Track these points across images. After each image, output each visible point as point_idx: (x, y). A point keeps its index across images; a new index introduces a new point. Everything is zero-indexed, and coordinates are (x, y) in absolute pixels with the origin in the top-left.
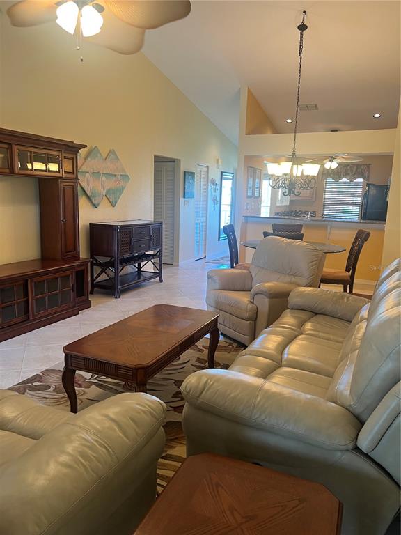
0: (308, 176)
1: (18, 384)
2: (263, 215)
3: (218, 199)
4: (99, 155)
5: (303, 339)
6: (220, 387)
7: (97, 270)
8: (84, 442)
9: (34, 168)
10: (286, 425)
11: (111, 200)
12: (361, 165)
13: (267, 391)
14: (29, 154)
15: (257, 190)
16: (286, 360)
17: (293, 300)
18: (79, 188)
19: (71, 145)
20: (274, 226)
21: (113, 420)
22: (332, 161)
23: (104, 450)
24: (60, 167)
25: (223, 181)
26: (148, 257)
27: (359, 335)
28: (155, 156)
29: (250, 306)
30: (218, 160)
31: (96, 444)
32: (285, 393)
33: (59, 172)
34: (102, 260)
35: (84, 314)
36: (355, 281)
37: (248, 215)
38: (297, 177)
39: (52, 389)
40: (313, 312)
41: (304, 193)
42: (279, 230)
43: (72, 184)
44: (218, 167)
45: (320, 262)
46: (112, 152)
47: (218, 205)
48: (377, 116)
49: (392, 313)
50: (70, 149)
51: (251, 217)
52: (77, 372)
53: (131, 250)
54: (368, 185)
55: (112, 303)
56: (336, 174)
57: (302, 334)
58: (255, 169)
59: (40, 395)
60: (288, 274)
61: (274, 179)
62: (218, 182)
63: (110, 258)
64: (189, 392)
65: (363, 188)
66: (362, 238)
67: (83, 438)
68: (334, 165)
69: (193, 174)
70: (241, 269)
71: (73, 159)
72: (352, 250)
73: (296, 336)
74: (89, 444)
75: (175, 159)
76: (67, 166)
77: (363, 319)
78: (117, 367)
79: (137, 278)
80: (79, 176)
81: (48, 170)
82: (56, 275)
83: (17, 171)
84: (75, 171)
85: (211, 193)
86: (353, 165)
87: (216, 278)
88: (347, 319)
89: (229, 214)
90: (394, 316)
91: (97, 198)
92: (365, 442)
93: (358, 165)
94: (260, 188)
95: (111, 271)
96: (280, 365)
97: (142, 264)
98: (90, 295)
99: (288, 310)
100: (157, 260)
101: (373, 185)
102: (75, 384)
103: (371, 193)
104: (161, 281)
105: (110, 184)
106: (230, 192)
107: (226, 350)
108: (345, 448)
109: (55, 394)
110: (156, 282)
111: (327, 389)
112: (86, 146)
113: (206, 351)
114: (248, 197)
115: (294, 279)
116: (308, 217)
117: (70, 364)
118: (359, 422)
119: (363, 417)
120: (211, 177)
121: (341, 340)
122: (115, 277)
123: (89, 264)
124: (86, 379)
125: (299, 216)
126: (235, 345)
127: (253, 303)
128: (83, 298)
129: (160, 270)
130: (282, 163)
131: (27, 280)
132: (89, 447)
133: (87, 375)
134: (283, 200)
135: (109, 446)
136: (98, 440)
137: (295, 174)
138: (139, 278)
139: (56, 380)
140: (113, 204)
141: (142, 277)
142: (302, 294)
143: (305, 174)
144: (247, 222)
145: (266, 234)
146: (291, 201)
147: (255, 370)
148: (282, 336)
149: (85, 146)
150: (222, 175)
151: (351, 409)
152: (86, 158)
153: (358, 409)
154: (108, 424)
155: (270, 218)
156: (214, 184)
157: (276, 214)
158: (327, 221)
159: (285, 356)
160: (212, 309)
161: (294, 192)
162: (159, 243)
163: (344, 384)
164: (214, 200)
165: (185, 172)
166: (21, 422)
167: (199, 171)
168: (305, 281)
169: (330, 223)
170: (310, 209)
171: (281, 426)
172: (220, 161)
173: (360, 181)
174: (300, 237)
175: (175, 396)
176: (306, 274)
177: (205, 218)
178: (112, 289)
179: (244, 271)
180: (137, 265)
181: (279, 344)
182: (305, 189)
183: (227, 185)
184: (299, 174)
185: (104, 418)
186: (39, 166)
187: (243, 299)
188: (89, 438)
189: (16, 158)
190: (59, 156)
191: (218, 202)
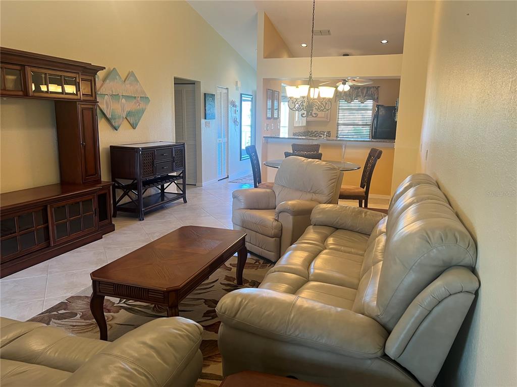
0: (324, 99)
1: (42, 313)
2: (281, 136)
3: (238, 120)
4: (117, 77)
5: (327, 254)
6: (255, 306)
7: (119, 192)
8: (123, 372)
9: (50, 90)
10: (319, 338)
11: (131, 122)
12: (371, 88)
13: (300, 307)
14: (43, 76)
15: (276, 112)
16: (312, 275)
17: (315, 216)
18: (98, 110)
19: (88, 67)
20: (294, 146)
21: (151, 347)
22: (344, 84)
23: (144, 378)
24: (78, 89)
25: (243, 103)
26: (171, 179)
27: (379, 248)
28: (175, 78)
29: (275, 223)
30: (237, 82)
31: (136, 373)
32: (317, 307)
33: (77, 95)
34: (124, 182)
35: (107, 238)
36: (370, 196)
37: (269, 136)
38: (314, 99)
39: (78, 316)
40: (333, 227)
41: (321, 114)
42: (298, 150)
43: (91, 107)
44: (237, 89)
45: (338, 180)
46: (131, 74)
47: (239, 125)
48: (384, 42)
49: (413, 228)
50: (88, 72)
51: (272, 137)
52: (106, 297)
53: (153, 172)
54: (378, 106)
55: (136, 225)
56: (349, 96)
57: (326, 249)
58: (273, 92)
59: (66, 323)
60: (309, 192)
61: (292, 101)
62: (238, 104)
63: (132, 181)
64: (224, 313)
65: (373, 110)
66: (374, 156)
67: (120, 367)
68: (346, 88)
69: (213, 95)
70: (264, 188)
71: (91, 81)
72: (365, 167)
73: (320, 251)
74: (128, 374)
75: (195, 81)
76: (85, 89)
77: (381, 233)
78: (148, 290)
79: (160, 199)
80: (97, 98)
81: (63, 92)
82: (78, 200)
83: (31, 94)
84: (93, 93)
85: (232, 115)
86: (364, 87)
87: (242, 198)
88: (366, 233)
89: (249, 134)
90: (415, 231)
91: (117, 120)
92: (392, 348)
93: (368, 88)
94: (278, 109)
95: (134, 194)
96: (308, 280)
97: (166, 185)
98: (113, 219)
99: (311, 226)
100: (181, 181)
101: (382, 106)
102: (104, 310)
103: (380, 113)
104: (185, 201)
105: (130, 106)
106: (250, 113)
107: (253, 267)
108: (374, 356)
109: (83, 321)
110: (181, 203)
111: (354, 301)
112: (105, 68)
113: (234, 270)
114: (268, 118)
115: (315, 197)
116: (324, 137)
117: (98, 290)
118: (386, 331)
119: (390, 326)
120: (231, 98)
121: (361, 252)
122: (139, 200)
123: (111, 187)
124: (114, 303)
125: (315, 136)
126: (261, 261)
127: (278, 221)
128: (106, 221)
129: (184, 191)
130: (299, 86)
131: (46, 206)
132: (127, 377)
133: (116, 300)
134: (300, 121)
135: (148, 374)
136: (137, 368)
137: (312, 97)
138: (163, 200)
139: (83, 307)
140: (134, 126)
141: (165, 199)
142: (323, 211)
143: (322, 96)
144: (267, 143)
145: (287, 155)
146: (308, 122)
147: (284, 286)
148: (308, 251)
149: (103, 68)
150: (241, 97)
151: (378, 320)
152: (104, 80)
153: (385, 319)
154: (145, 351)
155: (288, 138)
156: (234, 106)
157: (294, 134)
158: (342, 140)
159: (312, 271)
160: (238, 228)
161: (311, 113)
162: (182, 164)
163: (370, 295)
164: (235, 121)
165: (205, 94)
166: (52, 354)
167: (219, 93)
168: (325, 198)
169: (345, 142)
170: (326, 129)
171: (314, 339)
172: (239, 84)
173: (370, 103)
174: (319, 157)
175: (206, 315)
176: (326, 192)
177: (226, 139)
178: (136, 212)
179: (268, 190)
180: (160, 187)
181: (305, 260)
182: (322, 111)
183: (247, 107)
184: (316, 97)
185: (142, 345)
186: (54, 88)
187: (268, 217)
188: (127, 367)
189: (30, 79)
190: (75, 78)
191: (238, 123)
